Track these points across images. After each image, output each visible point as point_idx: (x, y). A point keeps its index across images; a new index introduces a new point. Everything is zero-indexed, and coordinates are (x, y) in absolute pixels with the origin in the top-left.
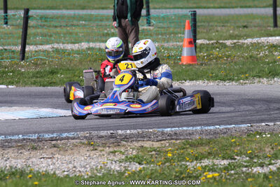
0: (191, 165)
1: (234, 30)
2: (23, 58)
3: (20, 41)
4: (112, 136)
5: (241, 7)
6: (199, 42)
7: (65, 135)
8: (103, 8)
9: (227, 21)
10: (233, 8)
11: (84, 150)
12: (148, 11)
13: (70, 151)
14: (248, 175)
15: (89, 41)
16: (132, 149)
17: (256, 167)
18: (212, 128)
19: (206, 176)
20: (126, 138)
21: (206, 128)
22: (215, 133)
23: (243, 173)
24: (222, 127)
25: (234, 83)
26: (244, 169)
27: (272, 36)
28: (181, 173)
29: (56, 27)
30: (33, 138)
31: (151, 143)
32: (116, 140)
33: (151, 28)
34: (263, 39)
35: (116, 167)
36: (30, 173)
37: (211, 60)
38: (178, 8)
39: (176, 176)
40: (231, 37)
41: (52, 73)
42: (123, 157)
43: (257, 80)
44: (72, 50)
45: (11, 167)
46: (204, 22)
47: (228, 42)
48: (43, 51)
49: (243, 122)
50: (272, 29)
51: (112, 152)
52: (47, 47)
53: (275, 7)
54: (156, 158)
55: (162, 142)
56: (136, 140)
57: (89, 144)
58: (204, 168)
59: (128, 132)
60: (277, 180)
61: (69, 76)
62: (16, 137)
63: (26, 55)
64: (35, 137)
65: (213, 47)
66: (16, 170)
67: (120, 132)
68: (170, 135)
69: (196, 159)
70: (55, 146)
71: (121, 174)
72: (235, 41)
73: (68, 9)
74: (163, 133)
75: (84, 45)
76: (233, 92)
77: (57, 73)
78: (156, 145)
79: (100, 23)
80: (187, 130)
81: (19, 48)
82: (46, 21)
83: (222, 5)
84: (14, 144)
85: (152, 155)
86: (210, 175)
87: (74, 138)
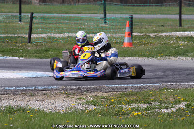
0: (125, 107)
1: (156, 27)
2: (29, 42)
3: (28, 31)
4: (79, 89)
5: (161, 14)
6: (134, 34)
7: (51, 88)
8: (78, 13)
9: (152, 22)
10: (156, 14)
11: (62, 97)
12: (105, 15)
13: (53, 98)
14: (158, 113)
15: (69, 32)
16: (90, 97)
17: (163, 109)
18: (139, 85)
19: (133, 114)
20: (87, 90)
21: (135, 85)
22: (141, 88)
23: (156, 112)
24: (145, 85)
25: (154, 59)
26: (157, 110)
27: (178, 31)
28: (119, 112)
29: (50, 24)
30: (32, 89)
31: (102, 93)
32: (81, 91)
33: (107, 25)
34: (173, 34)
35: (80, 107)
36: (29, 110)
37: (141, 45)
38: (124, 14)
39: (116, 113)
40: (154, 32)
41: (46, 51)
42: (85, 102)
43: (168, 57)
44: (59, 37)
45: (18, 106)
46: (138, 22)
47: (152, 35)
48: (42, 38)
49: (157, 82)
50: (178, 27)
51: (78, 99)
52: (44, 35)
53: (181, 14)
54: (104, 102)
55: (109, 93)
56: (93, 92)
57: (65, 94)
58: (133, 109)
59: (89, 86)
60: (175, 117)
61: (56, 53)
62: (22, 88)
63: (31, 40)
64: (33, 88)
65: (142, 37)
66: (21, 108)
67: (84, 86)
68: (113, 89)
69: (128, 103)
70: (44, 94)
71: (83, 111)
72: (156, 34)
73: (57, 13)
74: (109, 88)
75: (66, 35)
76: (153, 64)
77: (49, 51)
78: (105, 95)
79: (76, 22)
80: (123, 86)
81: (27, 36)
82: (44, 20)
83: (150, 12)
84: (20, 92)
85: (102, 101)
86: (136, 113)
87: (56, 90)
